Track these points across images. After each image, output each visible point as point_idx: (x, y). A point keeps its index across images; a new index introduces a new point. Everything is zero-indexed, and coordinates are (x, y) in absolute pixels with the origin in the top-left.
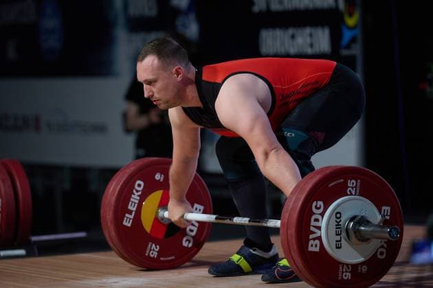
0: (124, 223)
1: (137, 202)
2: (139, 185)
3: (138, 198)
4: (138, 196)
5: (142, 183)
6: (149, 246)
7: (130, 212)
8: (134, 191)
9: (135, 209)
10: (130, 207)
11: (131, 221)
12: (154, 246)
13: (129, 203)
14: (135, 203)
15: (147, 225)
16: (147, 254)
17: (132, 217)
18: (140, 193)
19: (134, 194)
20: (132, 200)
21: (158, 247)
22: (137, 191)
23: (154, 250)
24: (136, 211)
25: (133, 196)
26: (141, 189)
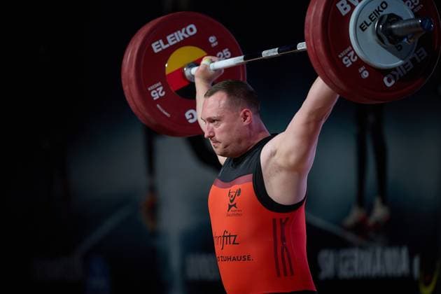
0: (153, 45)
1: (178, 40)
2: (191, 30)
3: (182, 38)
4: (184, 37)
5: (195, 31)
6: (157, 85)
7: (166, 42)
8: (183, 30)
9: (171, 43)
10: (168, 38)
11: (160, 49)
12: (161, 88)
13: (170, 34)
14: (176, 40)
15: (170, 67)
16: (149, 89)
17: (165, 47)
18: (186, 36)
19: (181, 32)
20: (176, 34)
21: (164, 93)
22: (186, 32)
23: (158, 92)
24: (171, 46)
25: (179, 32)
26: (191, 34)
